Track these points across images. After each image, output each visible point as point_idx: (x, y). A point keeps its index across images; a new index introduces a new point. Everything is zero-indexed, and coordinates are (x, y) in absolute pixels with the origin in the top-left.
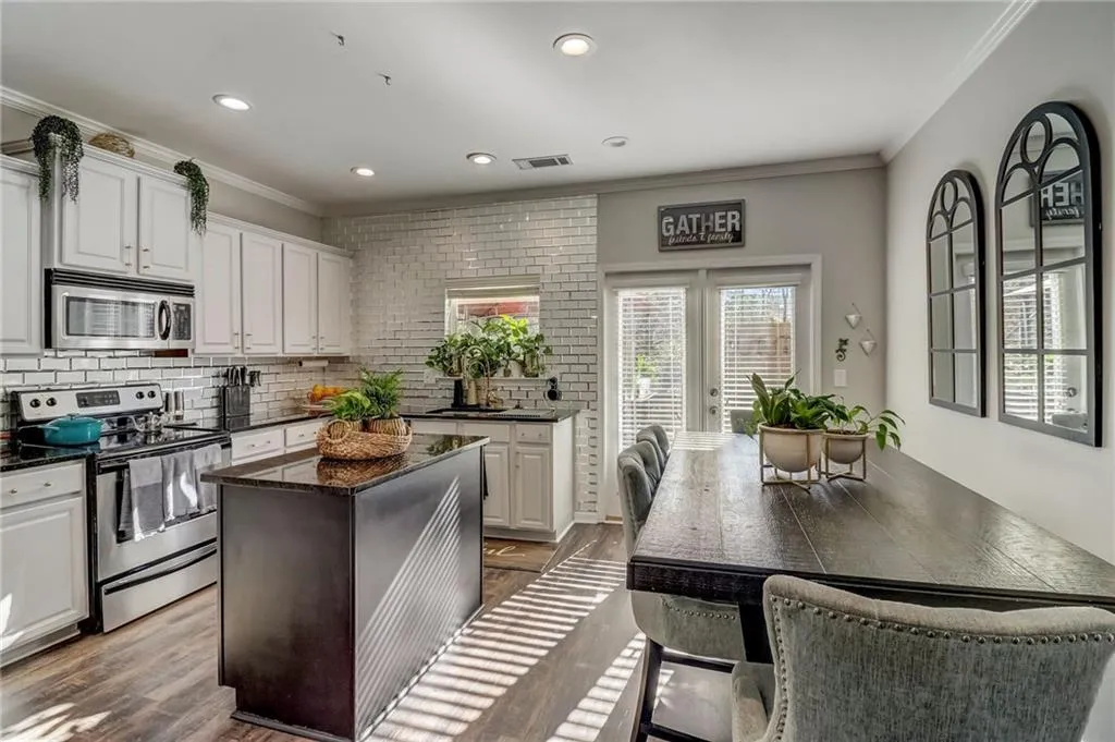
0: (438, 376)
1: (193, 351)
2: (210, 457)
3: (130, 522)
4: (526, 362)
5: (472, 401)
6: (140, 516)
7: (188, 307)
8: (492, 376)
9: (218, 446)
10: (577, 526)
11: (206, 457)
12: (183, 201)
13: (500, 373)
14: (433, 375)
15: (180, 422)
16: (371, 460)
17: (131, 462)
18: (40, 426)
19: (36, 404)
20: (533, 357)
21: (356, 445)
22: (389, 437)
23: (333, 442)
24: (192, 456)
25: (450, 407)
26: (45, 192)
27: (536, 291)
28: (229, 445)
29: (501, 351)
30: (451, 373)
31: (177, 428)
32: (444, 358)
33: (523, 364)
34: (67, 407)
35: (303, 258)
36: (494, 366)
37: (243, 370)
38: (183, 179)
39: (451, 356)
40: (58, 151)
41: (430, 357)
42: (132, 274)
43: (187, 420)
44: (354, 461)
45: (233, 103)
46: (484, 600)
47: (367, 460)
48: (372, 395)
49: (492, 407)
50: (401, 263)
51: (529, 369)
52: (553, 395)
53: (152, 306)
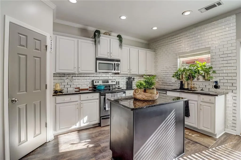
0: (176, 80)
1: (120, 73)
2: (121, 95)
3: (106, 106)
4: (205, 76)
5: (186, 87)
6: (108, 105)
7: (119, 64)
8: (193, 80)
9: (122, 93)
10: (226, 134)
11: (120, 95)
12: (118, 42)
13: (196, 79)
14: (174, 80)
15: (119, 87)
16: (145, 100)
17: (106, 94)
18: (95, 86)
19: (96, 82)
20: (208, 74)
21: (141, 96)
22: (150, 95)
23: (136, 94)
24: (117, 94)
25: (179, 88)
26: (95, 44)
27: (209, 53)
28: (125, 93)
29: (196, 73)
30: (179, 79)
31: (118, 88)
32: (178, 75)
33: (204, 77)
34: (100, 83)
35: (143, 53)
36: (193, 77)
37: (131, 77)
38: (118, 38)
39: (180, 74)
40: (97, 36)
41: (173, 75)
42: (109, 58)
43: (120, 87)
44: (140, 100)
45: (123, 18)
46: (185, 151)
47: (143, 100)
48: (146, 82)
49: (193, 89)
50: (168, 53)
51: (206, 78)
52: (216, 87)
53: (112, 64)
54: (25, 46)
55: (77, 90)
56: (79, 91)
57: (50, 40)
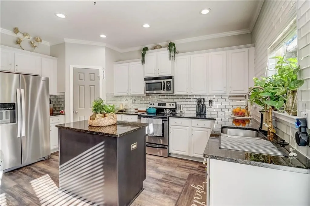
7: (170, 82)
19: (151, 104)
53: (161, 83)
54: (83, 79)
55: (136, 111)
56: (137, 113)
57: (103, 71)
